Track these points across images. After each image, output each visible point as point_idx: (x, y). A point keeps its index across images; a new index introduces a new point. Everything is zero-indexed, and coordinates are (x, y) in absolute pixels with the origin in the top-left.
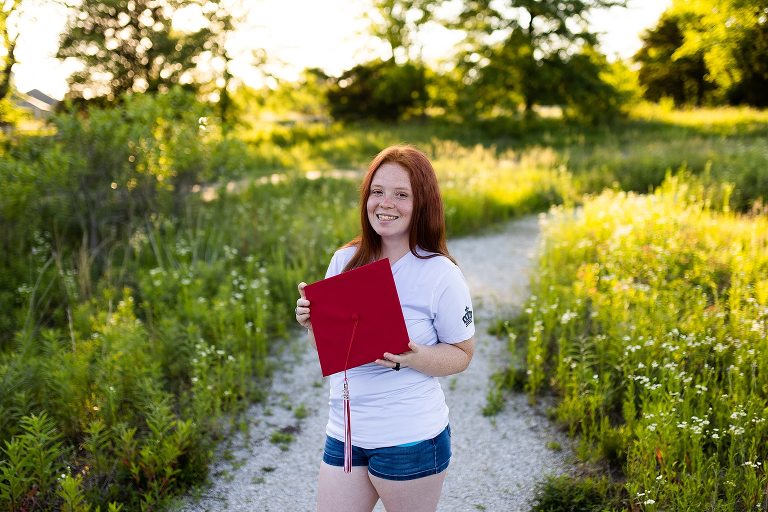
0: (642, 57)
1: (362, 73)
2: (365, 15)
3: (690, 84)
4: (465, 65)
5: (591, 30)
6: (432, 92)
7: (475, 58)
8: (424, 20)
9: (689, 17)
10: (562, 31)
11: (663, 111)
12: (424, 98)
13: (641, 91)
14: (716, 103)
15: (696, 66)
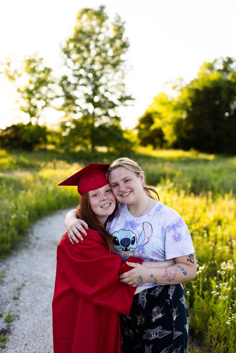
0: (138, 128)
1: (15, 128)
2: (17, 102)
3: (157, 140)
4: (64, 127)
5: (118, 116)
6: (49, 138)
7: (68, 124)
8: (46, 106)
9: (156, 113)
10: (107, 115)
11: (148, 150)
12: (46, 141)
13: (139, 141)
14: (168, 148)
15: (159, 133)
